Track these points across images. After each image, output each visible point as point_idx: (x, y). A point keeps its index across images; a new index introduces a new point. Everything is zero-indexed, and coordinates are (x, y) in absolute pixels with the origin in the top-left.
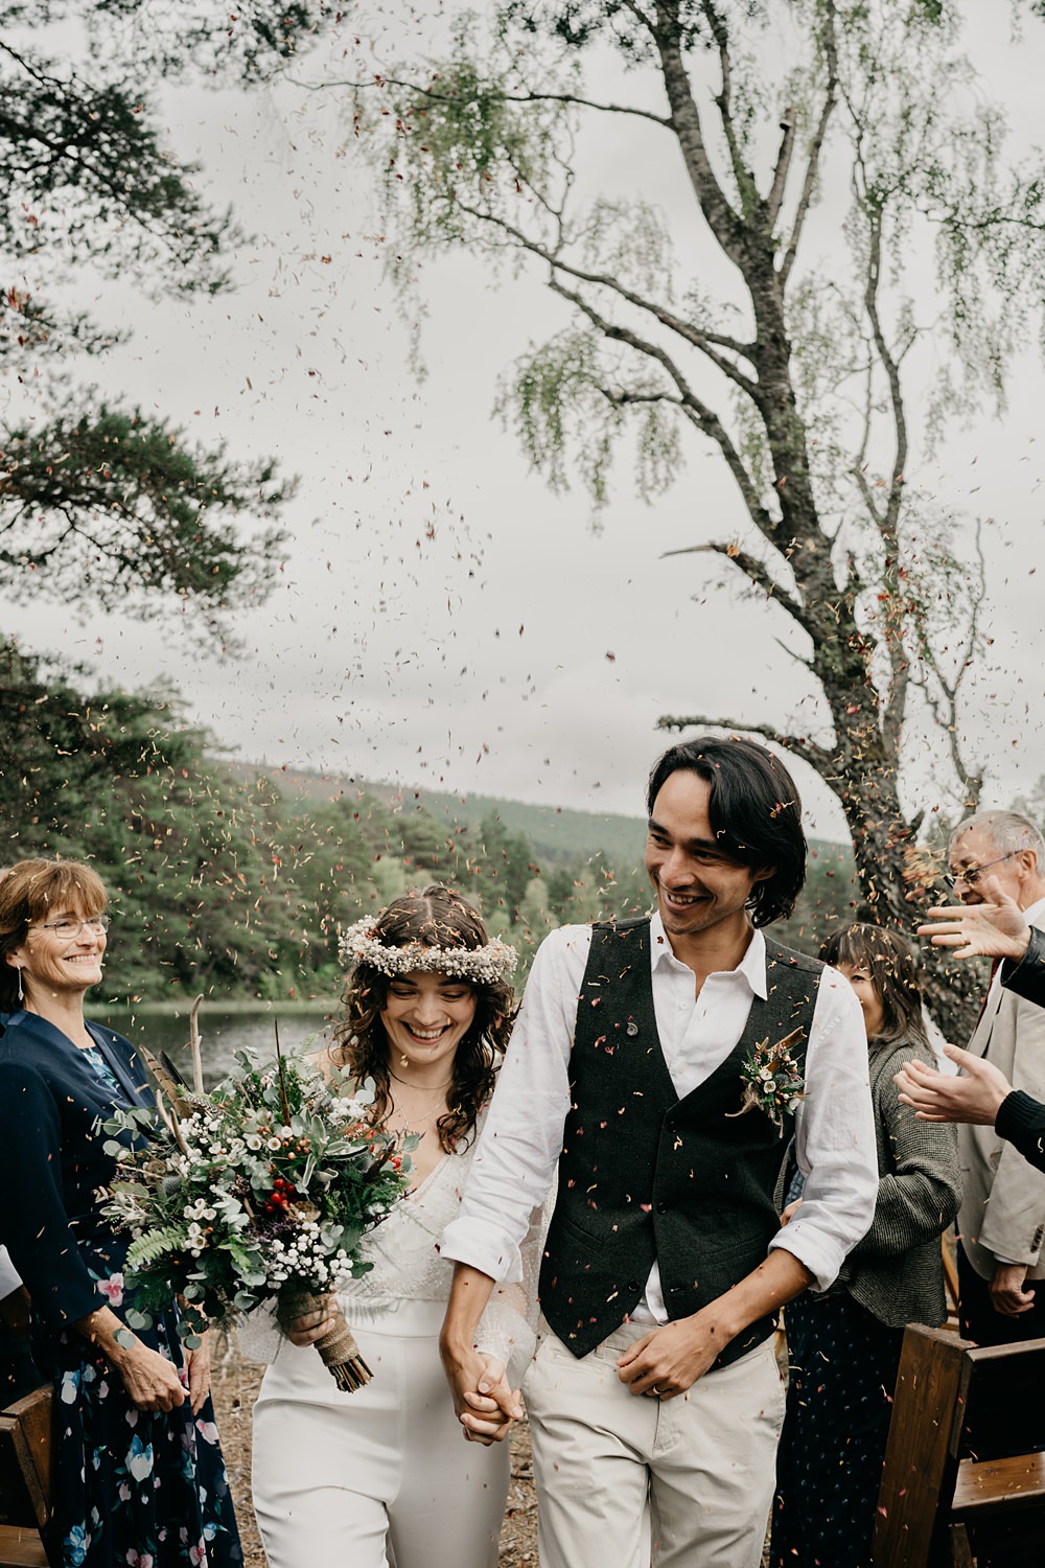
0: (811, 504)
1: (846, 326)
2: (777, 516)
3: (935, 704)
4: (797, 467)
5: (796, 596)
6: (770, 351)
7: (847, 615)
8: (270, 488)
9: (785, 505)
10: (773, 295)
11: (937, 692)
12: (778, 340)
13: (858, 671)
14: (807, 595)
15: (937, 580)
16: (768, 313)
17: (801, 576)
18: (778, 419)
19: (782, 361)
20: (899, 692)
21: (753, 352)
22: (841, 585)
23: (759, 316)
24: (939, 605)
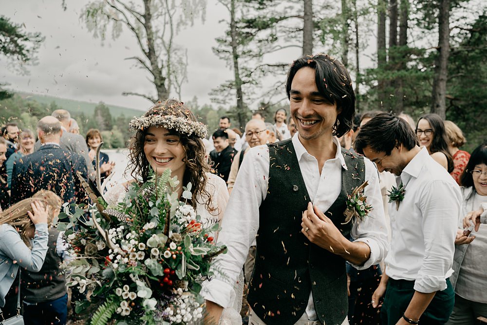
0: (154, 49)
1: (160, 5)
2: (147, 51)
3: (176, 88)
4: (152, 41)
5: (151, 68)
6: (148, 17)
7: (160, 72)
8: (38, 39)
9: (149, 49)
10: (148, 5)
11: (176, 86)
12: (149, 14)
13: (163, 84)
14: (153, 68)
15: (179, 66)
16: (147, 8)
17: (152, 64)
18: (149, 32)
19: (149, 19)
20: (169, 87)
21: (144, 16)
22: (160, 66)
23: (146, 9)
24: (180, 71)
